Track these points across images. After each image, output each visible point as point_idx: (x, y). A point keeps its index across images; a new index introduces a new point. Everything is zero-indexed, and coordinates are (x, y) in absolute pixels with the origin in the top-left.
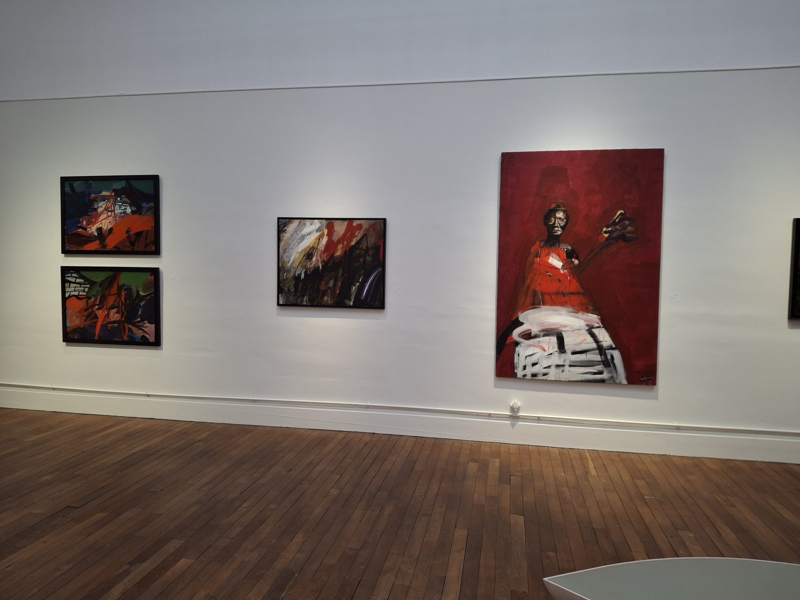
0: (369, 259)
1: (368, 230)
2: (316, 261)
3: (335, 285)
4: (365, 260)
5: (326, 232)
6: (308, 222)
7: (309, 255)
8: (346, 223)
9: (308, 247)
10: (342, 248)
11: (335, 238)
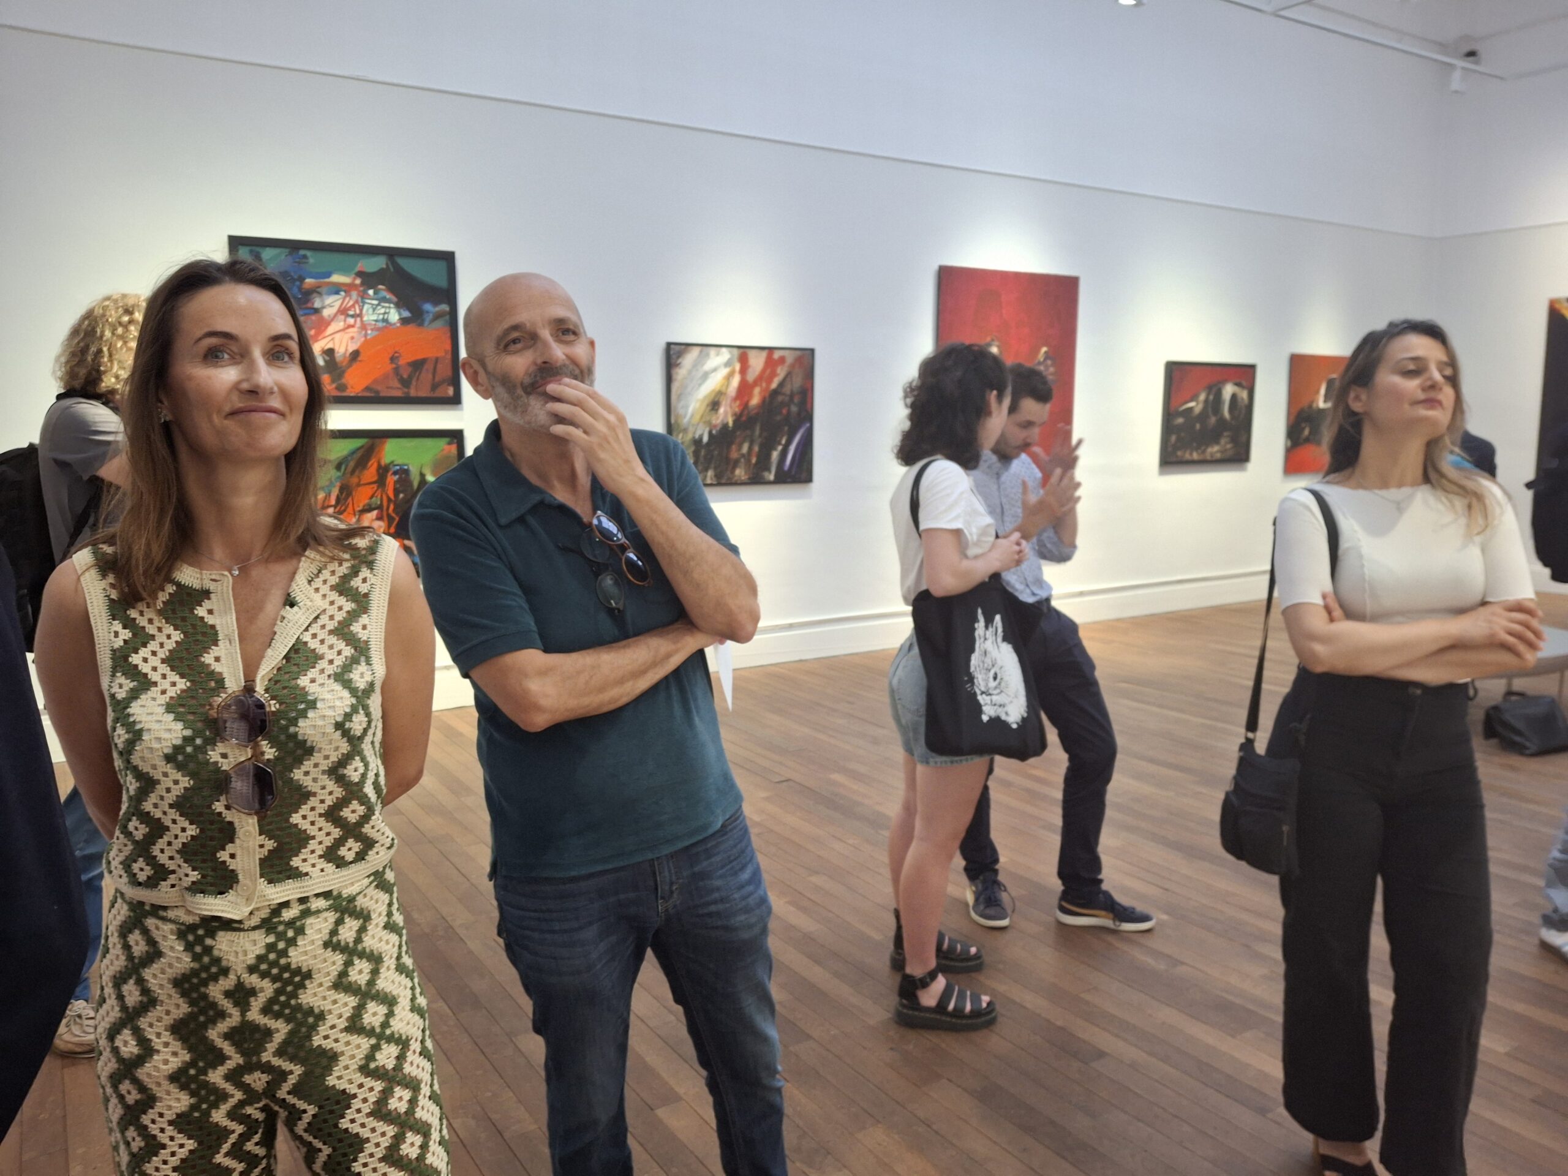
0: (794, 409)
1: (792, 366)
2: (725, 415)
3: (750, 449)
4: (789, 412)
5: (738, 367)
6: (713, 351)
7: (714, 405)
8: (764, 354)
9: (713, 391)
10: (760, 393)
11: (751, 377)
